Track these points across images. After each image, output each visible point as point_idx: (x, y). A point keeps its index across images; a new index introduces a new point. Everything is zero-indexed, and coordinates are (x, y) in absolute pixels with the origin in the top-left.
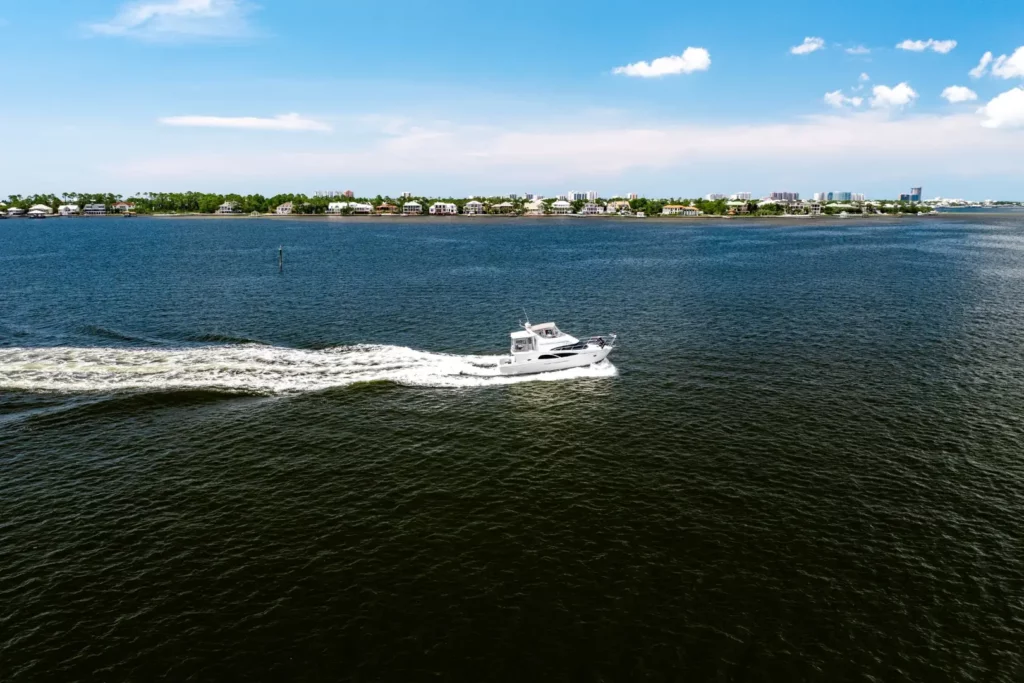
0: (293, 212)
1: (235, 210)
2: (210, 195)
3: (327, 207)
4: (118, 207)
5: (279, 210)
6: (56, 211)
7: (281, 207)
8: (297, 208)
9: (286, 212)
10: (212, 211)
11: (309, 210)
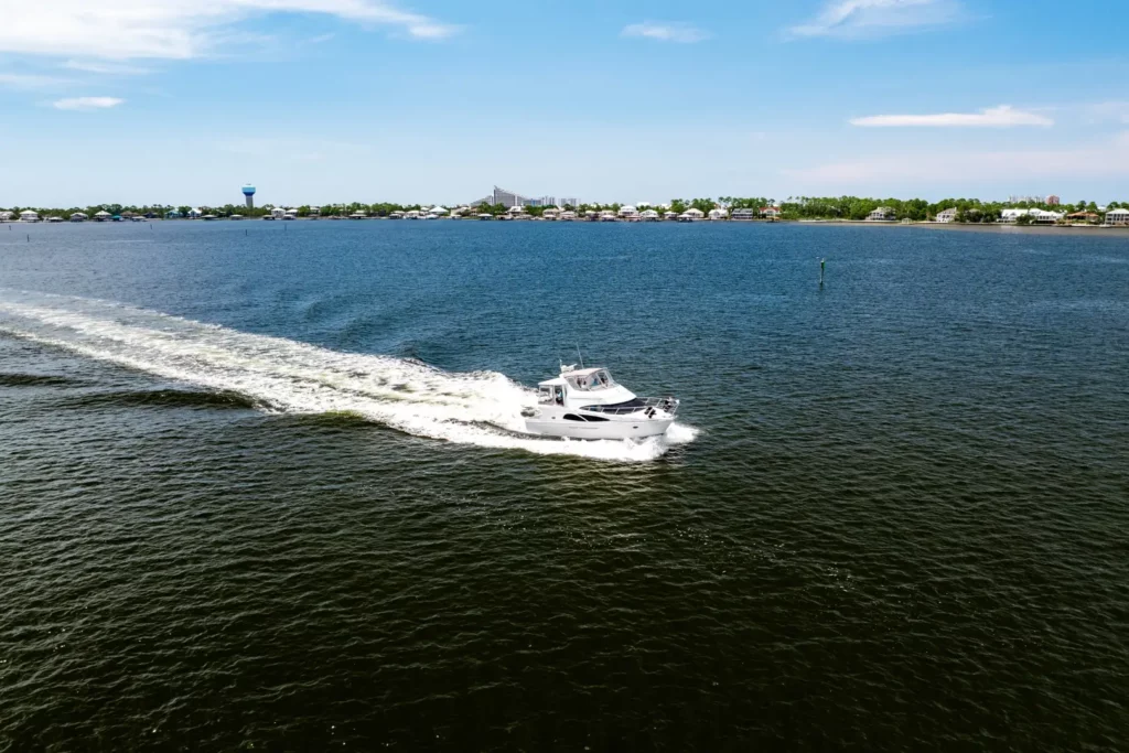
0: (956, 220)
1: (888, 216)
2: (866, 200)
3: (999, 215)
4: (765, 212)
5: (939, 218)
6: (706, 215)
7: (942, 214)
8: (961, 216)
9: (947, 220)
10: (862, 217)
11: (975, 218)
